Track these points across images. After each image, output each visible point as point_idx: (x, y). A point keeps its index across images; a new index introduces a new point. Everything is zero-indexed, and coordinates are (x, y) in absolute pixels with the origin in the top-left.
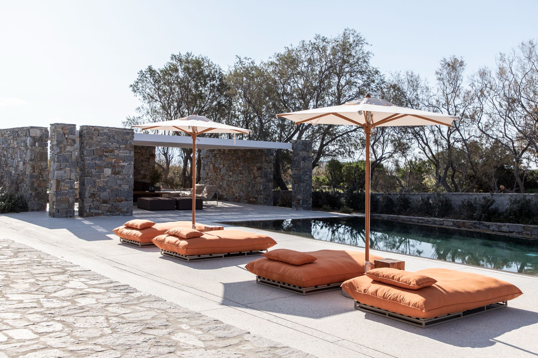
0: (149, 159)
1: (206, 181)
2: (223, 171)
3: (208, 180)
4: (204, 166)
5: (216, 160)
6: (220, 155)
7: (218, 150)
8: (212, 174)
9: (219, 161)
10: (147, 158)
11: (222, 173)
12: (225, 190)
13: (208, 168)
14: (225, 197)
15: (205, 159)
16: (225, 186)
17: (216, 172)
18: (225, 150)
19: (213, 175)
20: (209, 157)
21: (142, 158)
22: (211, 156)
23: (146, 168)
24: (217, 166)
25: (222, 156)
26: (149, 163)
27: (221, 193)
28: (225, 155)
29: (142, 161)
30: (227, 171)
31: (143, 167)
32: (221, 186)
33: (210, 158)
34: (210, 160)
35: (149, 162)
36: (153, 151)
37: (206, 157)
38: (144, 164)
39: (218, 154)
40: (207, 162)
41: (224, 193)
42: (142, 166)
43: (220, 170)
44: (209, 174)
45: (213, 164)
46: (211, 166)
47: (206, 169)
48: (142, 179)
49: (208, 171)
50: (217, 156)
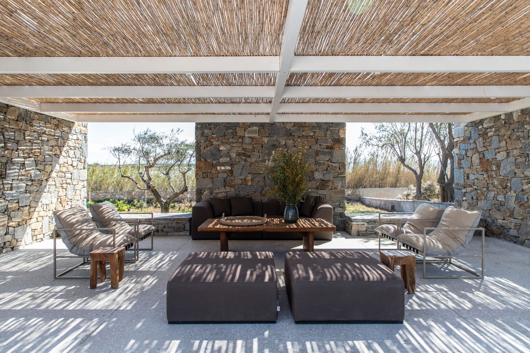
0: (331, 148)
1: (464, 191)
2: (506, 168)
3: (469, 189)
4: (459, 160)
5: (487, 144)
6: (498, 130)
7: (491, 119)
8: (477, 176)
9: (495, 145)
10: (328, 148)
11: (503, 172)
12: (512, 215)
13: (469, 164)
14: (513, 232)
15: (463, 146)
16: (512, 203)
17: (487, 171)
18: (511, 114)
19: (481, 177)
20: (470, 138)
21: (316, 147)
22: (474, 136)
23: (325, 167)
24: (488, 156)
25: (503, 131)
26: (332, 156)
27: (500, 221)
28: (512, 127)
29: (317, 153)
30: (517, 165)
31: (320, 164)
32: (502, 204)
33: (472, 141)
34: (472, 146)
35: (331, 154)
36: (341, 131)
37: (464, 141)
38: (322, 158)
39: (491, 128)
40: (467, 151)
41: (511, 223)
42: (316, 163)
43: (498, 166)
44: (472, 177)
45: (479, 153)
46: (476, 159)
47: (463, 165)
48: (317, 188)
49: (467, 171)
50: (490, 134)
